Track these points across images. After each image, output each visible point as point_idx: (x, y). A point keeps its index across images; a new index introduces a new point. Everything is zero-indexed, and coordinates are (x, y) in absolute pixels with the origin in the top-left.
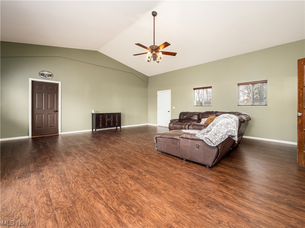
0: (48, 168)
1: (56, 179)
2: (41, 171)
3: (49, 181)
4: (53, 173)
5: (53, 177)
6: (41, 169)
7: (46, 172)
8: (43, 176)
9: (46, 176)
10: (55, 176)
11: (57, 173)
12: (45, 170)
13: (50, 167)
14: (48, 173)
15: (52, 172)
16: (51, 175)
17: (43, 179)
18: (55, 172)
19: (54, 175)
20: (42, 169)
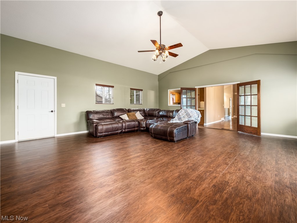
0: (267, 180)
1: (265, 167)
2: (276, 182)
3: (272, 169)
4: (265, 172)
5: (267, 170)
6: (276, 185)
7: (271, 178)
8: (276, 175)
9: (273, 174)
10: (264, 169)
11: (261, 171)
12: (272, 180)
13: (264, 181)
14: (270, 175)
15: (265, 174)
16: (268, 172)
17: (276, 173)
18: (262, 173)
19: (265, 171)
20: (274, 184)
